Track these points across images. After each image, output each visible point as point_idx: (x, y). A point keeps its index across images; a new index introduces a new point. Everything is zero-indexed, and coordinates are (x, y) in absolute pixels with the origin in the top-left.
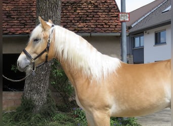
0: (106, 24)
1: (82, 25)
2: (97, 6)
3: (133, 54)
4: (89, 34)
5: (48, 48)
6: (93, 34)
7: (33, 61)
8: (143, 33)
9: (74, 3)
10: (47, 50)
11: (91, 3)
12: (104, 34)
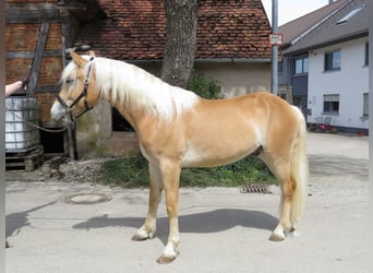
0: (253, 46)
1: (221, 47)
2: (241, 22)
3: (292, 84)
4: (230, 60)
5: (85, 90)
6: (236, 60)
7: (69, 110)
8: (307, 53)
9: (212, 16)
10: (85, 93)
11: (233, 17)
12: (250, 60)
